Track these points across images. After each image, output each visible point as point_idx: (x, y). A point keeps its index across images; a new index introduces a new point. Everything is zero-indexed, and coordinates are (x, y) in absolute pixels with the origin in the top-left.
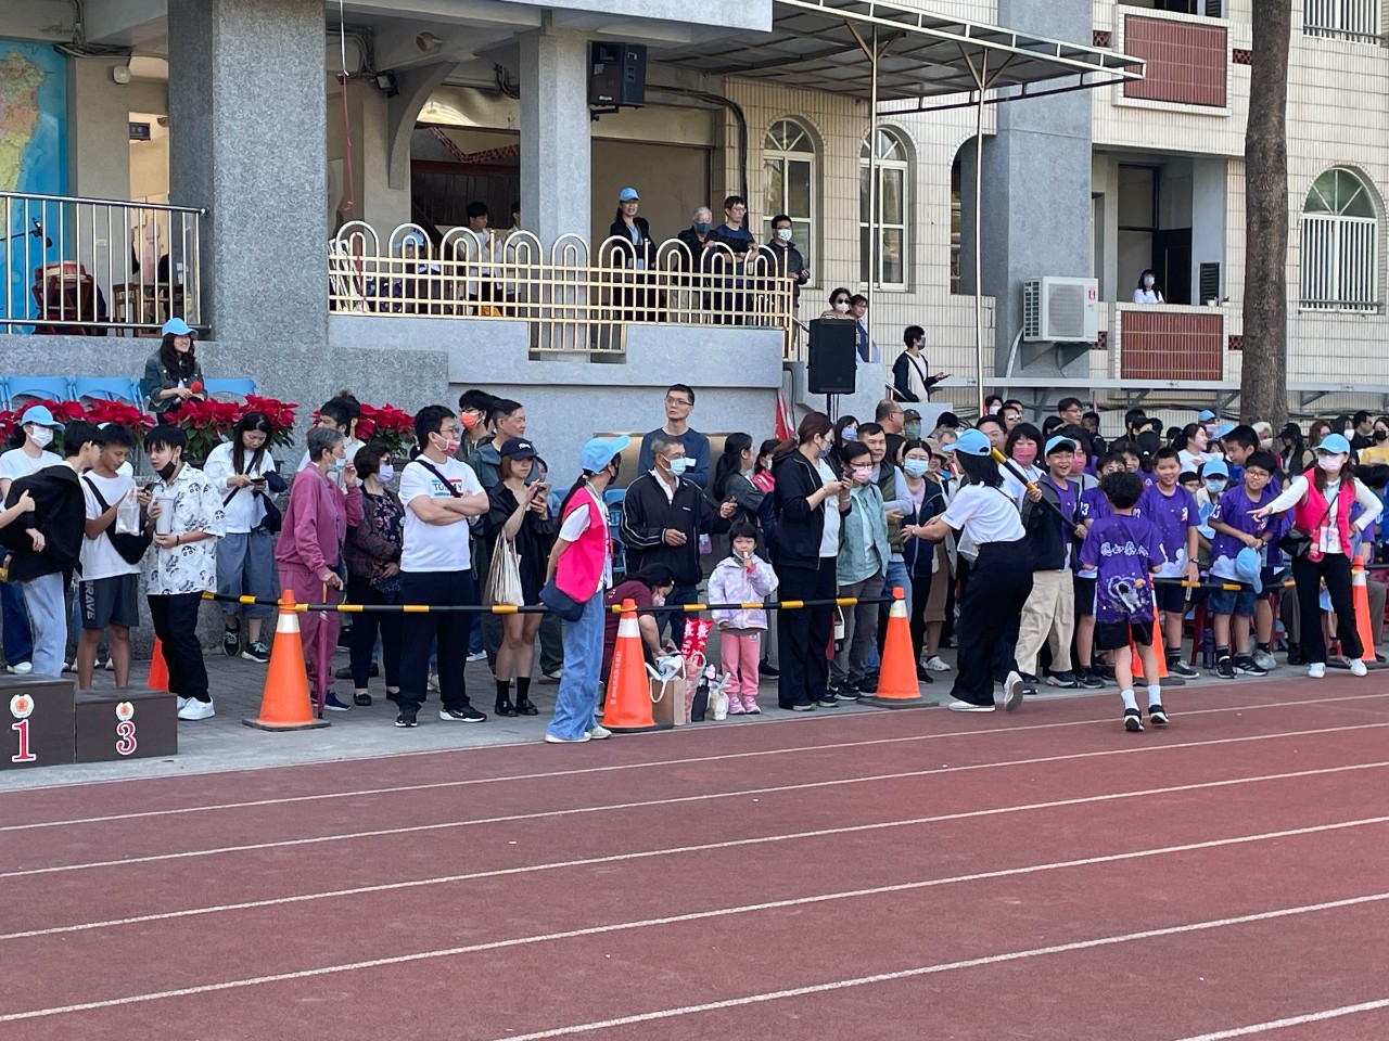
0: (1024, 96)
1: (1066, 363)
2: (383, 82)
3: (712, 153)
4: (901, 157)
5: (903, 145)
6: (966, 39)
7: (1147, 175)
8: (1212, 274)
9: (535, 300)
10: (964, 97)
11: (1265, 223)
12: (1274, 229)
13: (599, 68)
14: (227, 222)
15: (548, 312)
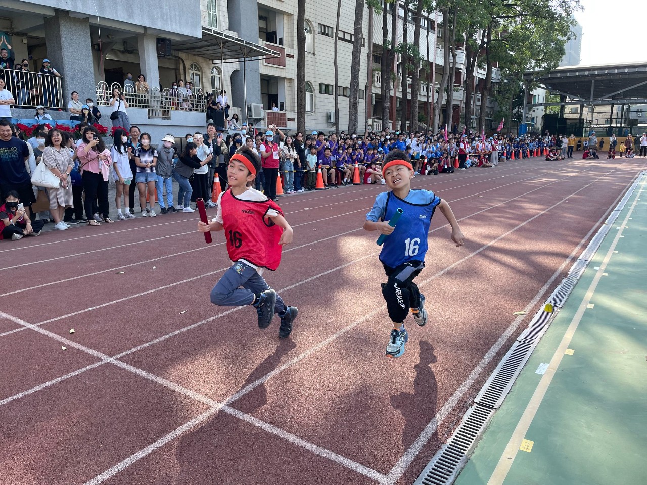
0: (251, 60)
1: (257, 123)
2: (96, 47)
3: (177, 70)
4: (219, 74)
5: (220, 71)
6: (244, 44)
7: (266, 82)
8: (282, 105)
9: (148, 103)
10: (236, 60)
11: (301, 92)
12: (303, 93)
13: (159, 45)
14: (68, 80)
15: (152, 107)
